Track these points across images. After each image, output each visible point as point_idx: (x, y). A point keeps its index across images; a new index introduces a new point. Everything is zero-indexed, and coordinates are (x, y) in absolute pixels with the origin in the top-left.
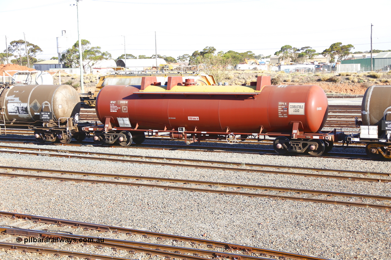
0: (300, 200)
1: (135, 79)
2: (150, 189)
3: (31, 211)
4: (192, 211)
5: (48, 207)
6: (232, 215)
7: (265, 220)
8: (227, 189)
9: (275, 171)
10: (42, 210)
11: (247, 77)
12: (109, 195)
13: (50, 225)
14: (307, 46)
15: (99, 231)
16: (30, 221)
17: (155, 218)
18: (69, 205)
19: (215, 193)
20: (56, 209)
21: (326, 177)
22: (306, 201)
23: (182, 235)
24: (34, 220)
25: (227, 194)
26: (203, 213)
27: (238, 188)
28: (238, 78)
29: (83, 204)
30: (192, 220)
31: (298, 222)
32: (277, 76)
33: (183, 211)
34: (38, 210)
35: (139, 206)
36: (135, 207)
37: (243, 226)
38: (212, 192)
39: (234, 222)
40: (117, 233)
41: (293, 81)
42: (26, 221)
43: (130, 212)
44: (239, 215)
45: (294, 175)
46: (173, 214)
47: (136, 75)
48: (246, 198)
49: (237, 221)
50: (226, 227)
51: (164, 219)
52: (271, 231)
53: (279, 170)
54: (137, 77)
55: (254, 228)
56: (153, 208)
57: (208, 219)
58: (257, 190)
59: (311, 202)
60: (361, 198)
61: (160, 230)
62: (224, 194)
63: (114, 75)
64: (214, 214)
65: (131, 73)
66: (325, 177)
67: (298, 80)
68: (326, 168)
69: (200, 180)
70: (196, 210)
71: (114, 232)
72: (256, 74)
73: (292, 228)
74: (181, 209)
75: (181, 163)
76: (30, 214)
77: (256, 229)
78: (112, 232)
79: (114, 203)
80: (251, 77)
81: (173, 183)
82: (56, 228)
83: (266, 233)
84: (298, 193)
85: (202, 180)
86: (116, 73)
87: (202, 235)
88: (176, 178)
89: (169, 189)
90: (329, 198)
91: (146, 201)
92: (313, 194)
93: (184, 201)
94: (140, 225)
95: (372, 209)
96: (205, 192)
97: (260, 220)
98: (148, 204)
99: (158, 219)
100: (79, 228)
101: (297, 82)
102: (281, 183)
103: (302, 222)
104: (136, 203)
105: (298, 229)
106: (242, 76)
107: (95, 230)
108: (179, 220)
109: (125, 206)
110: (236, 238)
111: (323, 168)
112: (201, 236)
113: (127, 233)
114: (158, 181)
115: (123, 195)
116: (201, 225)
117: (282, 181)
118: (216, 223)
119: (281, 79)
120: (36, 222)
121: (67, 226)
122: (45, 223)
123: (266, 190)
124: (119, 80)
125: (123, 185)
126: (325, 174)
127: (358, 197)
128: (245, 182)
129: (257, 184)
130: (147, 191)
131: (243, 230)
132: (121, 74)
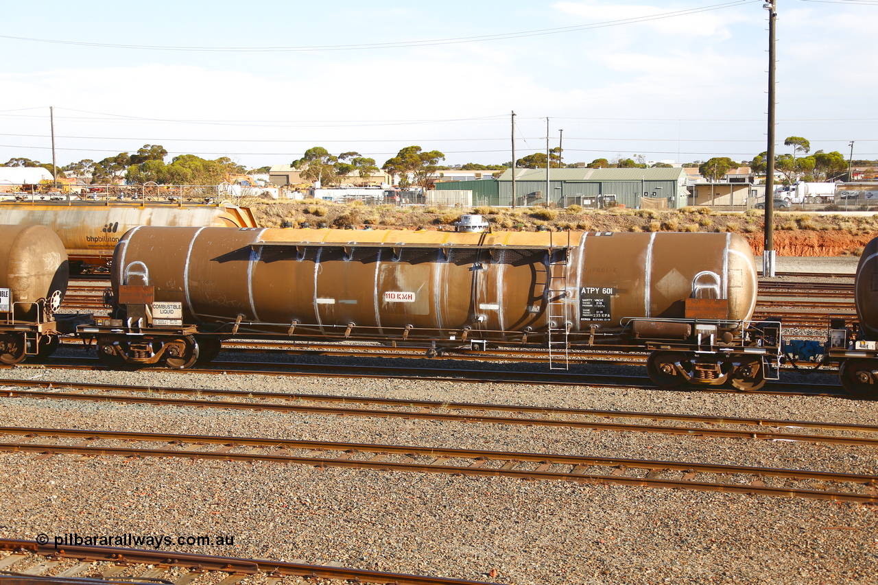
0: (641, 484)
1: (68, 213)
2: (280, 467)
3: (19, 530)
4: (419, 516)
5: (57, 519)
6: (518, 522)
7: (601, 532)
8: (456, 462)
9: (516, 417)
10: (46, 527)
11: (286, 212)
12: (188, 483)
13: (95, 563)
14: (352, 151)
15: (231, 573)
16: (36, 556)
17: (345, 536)
18: (108, 511)
19: (439, 472)
20: (82, 523)
21: (639, 430)
22: (655, 485)
23: (440, 576)
24: (47, 554)
25: (468, 473)
26: (449, 520)
27: (478, 459)
28: (267, 213)
29: (140, 507)
30: (436, 539)
31: (677, 534)
32: (350, 211)
33: (397, 517)
34: (37, 527)
35: (283, 509)
36: (276, 511)
37: (562, 548)
38: (433, 471)
39: (536, 539)
40: (281, 576)
41: (382, 223)
42: (24, 557)
43: (272, 524)
44: (534, 524)
45: (569, 427)
46: (380, 526)
47: (70, 204)
48: (519, 481)
49: (541, 537)
50: (526, 551)
51: (369, 539)
52: (634, 558)
53: (522, 415)
54: (72, 208)
55: (591, 553)
56: (321, 512)
57: (470, 535)
58: (521, 463)
59: (667, 487)
60: (758, 476)
61: (376, 564)
62: (462, 476)
63: (13, 203)
64: (474, 521)
65: (57, 199)
66: (637, 430)
67: (393, 220)
68: (618, 409)
69: (377, 442)
70: (427, 515)
71: (272, 575)
72: (303, 207)
73: (674, 549)
74: (387, 513)
75: (292, 403)
76: (21, 537)
77: (598, 553)
78: (265, 574)
79: (218, 504)
80: (294, 212)
81: (320, 452)
82: (116, 571)
83: (628, 565)
84: (618, 467)
85: (382, 443)
86: (17, 198)
87: (488, 575)
88: (320, 439)
89: (326, 467)
90: (691, 477)
91: (291, 494)
92: (650, 470)
93: (383, 492)
94: (320, 554)
95: (807, 501)
96: (415, 470)
97: (589, 532)
98: (305, 504)
99: (354, 539)
100: (177, 567)
101: (392, 225)
102: (559, 445)
103: (688, 536)
104: (271, 501)
105: (690, 551)
106: (275, 210)
107: (221, 573)
108: (406, 539)
109: (250, 510)
110: (567, 578)
111: (612, 410)
112: (486, 576)
113: (304, 574)
114: (281, 448)
115: (225, 483)
116: (466, 549)
117: (557, 441)
118: (496, 543)
119: (358, 218)
120: (54, 558)
121: (143, 564)
122: (80, 560)
123: (542, 463)
124: (29, 215)
125: (207, 458)
126: (627, 423)
127: (749, 473)
128: (480, 445)
129: (511, 449)
130: (277, 472)
131: (569, 558)
132: (31, 201)
